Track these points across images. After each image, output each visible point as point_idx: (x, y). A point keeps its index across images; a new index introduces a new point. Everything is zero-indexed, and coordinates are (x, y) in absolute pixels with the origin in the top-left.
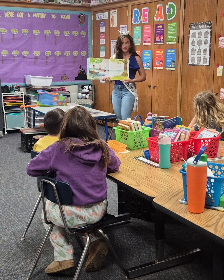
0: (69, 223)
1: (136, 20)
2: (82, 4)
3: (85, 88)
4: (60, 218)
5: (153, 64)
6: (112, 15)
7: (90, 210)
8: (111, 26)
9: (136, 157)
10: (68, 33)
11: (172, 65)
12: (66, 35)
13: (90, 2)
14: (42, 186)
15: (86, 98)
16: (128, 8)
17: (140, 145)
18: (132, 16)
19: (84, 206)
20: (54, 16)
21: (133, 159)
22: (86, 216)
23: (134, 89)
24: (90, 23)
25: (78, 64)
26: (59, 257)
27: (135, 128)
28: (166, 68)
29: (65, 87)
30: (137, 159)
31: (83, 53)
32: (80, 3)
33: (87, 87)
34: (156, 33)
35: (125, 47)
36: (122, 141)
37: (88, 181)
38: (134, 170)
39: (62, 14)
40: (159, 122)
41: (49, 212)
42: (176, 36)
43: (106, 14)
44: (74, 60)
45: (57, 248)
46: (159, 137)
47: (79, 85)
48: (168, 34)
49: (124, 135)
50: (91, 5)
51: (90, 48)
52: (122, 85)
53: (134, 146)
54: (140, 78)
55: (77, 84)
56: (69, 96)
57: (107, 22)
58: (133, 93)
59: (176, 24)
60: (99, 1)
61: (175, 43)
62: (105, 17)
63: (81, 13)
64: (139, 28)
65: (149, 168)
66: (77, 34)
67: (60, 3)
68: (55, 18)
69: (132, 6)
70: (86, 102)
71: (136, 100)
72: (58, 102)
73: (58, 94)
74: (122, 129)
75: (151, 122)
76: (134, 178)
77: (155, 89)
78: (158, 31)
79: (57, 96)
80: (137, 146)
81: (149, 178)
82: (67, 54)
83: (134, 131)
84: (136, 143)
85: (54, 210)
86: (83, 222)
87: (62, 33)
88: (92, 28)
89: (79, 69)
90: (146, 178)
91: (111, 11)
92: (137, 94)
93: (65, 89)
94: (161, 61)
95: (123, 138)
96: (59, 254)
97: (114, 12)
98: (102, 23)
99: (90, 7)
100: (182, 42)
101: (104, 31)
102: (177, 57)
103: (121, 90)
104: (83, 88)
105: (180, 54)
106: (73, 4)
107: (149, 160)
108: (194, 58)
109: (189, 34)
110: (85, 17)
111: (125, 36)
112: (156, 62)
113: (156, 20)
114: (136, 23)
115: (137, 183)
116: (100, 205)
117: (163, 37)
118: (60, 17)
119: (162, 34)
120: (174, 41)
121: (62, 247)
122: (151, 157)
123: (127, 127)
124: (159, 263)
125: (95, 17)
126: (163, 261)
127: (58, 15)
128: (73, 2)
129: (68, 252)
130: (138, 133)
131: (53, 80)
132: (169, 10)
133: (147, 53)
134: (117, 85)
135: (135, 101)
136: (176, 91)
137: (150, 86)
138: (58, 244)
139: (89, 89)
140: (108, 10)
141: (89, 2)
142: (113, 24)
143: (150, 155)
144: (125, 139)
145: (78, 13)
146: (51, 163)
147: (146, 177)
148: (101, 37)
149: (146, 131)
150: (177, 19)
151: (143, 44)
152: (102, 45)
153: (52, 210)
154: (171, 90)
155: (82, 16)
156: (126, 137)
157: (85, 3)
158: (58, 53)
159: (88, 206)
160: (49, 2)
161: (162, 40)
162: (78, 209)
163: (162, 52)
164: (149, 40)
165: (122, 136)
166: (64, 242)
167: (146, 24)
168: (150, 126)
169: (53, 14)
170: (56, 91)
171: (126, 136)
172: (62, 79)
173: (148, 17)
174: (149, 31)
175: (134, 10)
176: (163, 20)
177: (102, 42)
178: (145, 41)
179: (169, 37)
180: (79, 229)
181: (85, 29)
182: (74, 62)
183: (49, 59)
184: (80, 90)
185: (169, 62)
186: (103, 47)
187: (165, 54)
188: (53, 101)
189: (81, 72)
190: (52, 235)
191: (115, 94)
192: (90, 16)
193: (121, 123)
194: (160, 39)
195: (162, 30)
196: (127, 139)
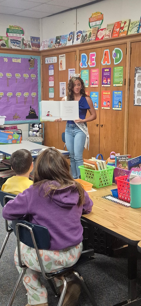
0: (47, 268)
1: (84, 63)
2: (32, 49)
3: (35, 127)
4: (36, 262)
5: (101, 105)
6: (61, 59)
7: (68, 254)
8: (60, 70)
9: (105, 196)
10: (19, 76)
11: (118, 105)
12: (17, 78)
13: (40, 48)
14: (18, 230)
15: (36, 136)
16: (76, 52)
17: (105, 184)
18: (80, 60)
19: (62, 250)
20: (6, 60)
21: (102, 198)
22: (64, 260)
23: (85, 127)
24: (39, 66)
25: (28, 104)
26: (32, 300)
27: (100, 167)
28: (113, 109)
29: (17, 126)
30: (106, 198)
31: (34, 94)
32: (31, 48)
33: (38, 126)
34: (103, 76)
35: (77, 89)
36: (87, 180)
37: (66, 225)
38: (106, 211)
39: (14, 58)
40: (121, 160)
41: (24, 256)
42: (122, 79)
43: (56, 58)
44: (25, 100)
45: (30, 292)
46: (130, 177)
47: (29, 123)
48: (115, 77)
49: (89, 174)
50: (40, 50)
51: (40, 90)
52: (74, 124)
53: (100, 185)
54: (92, 117)
55: (28, 122)
56: (21, 134)
57: (56, 66)
58: (84, 131)
59: (122, 68)
60: (48, 46)
61: (121, 85)
62: (53, 61)
63: (31, 57)
64: (87, 72)
65: (120, 208)
66: (27, 76)
67: (11, 48)
68: (7, 61)
69: (80, 51)
70: (37, 139)
71: (88, 137)
72: (12, 140)
73: (13, 133)
74: (87, 168)
75: (114, 161)
76: (110, 220)
77: (102, 127)
78: (105, 74)
79: (12, 135)
80: (102, 185)
81: (124, 218)
82: (19, 95)
83: (100, 170)
84: (101, 182)
85: (30, 254)
86: (61, 267)
87: (13, 76)
88: (42, 71)
89: (29, 109)
90: (121, 219)
91: (60, 56)
92: (87, 132)
93: (17, 128)
94: (108, 102)
95: (88, 177)
96: (33, 297)
97: (62, 57)
98: (51, 67)
99: (40, 52)
100: (129, 84)
101: (53, 74)
102: (124, 98)
103: (74, 129)
104: (33, 126)
105: (126, 95)
106: (24, 49)
107: (118, 199)
108: (140, 99)
109: (135, 77)
110: (35, 61)
111: (76, 78)
112: (104, 103)
113: (103, 64)
114: (84, 66)
115: (114, 225)
116: (77, 248)
117: (110, 80)
118: (12, 60)
119: (109, 77)
120: (120, 83)
121: (36, 290)
122: (120, 196)
123: (93, 166)
124: (131, 303)
125: (44, 61)
126: (135, 300)
127: (10, 59)
128: (24, 47)
129: (42, 295)
130: (103, 172)
131: (6, 119)
132: (116, 55)
133: (95, 94)
134: (70, 124)
135: (87, 139)
136: (123, 129)
137: (98, 125)
138: (32, 288)
139: (39, 127)
140: (57, 55)
141: (38, 47)
142: (61, 67)
143: (119, 194)
144: (91, 177)
145: (28, 57)
146: (29, 208)
147: (121, 217)
148: (50, 79)
149: (111, 170)
150: (123, 63)
151: (91, 86)
152: (51, 87)
153: (27, 254)
154: (118, 128)
155: (32, 60)
156: (91, 176)
157: (35, 48)
158: (10, 94)
159: (66, 249)
160: (2, 47)
161: (109, 83)
162: (57, 253)
163: (109, 93)
164: (96, 82)
165: (87, 175)
166: (38, 285)
167: (93, 68)
168: (114, 165)
169: (5, 58)
170: (8, 129)
171: (92, 174)
172: (14, 118)
173: (95, 61)
174: (96, 74)
175: (82, 54)
176: (110, 64)
177: (51, 84)
178: (93, 83)
179: (116, 80)
180: (56, 273)
181: (35, 72)
182: (25, 102)
183: (2, 99)
184: (31, 128)
185: (116, 102)
186: (52, 89)
187: (112, 95)
188: (7, 139)
189: (31, 112)
190: (26, 278)
191: (68, 133)
192: (39, 60)
193: (86, 162)
194: (107, 82)
195: (109, 73)
196: (92, 178)
